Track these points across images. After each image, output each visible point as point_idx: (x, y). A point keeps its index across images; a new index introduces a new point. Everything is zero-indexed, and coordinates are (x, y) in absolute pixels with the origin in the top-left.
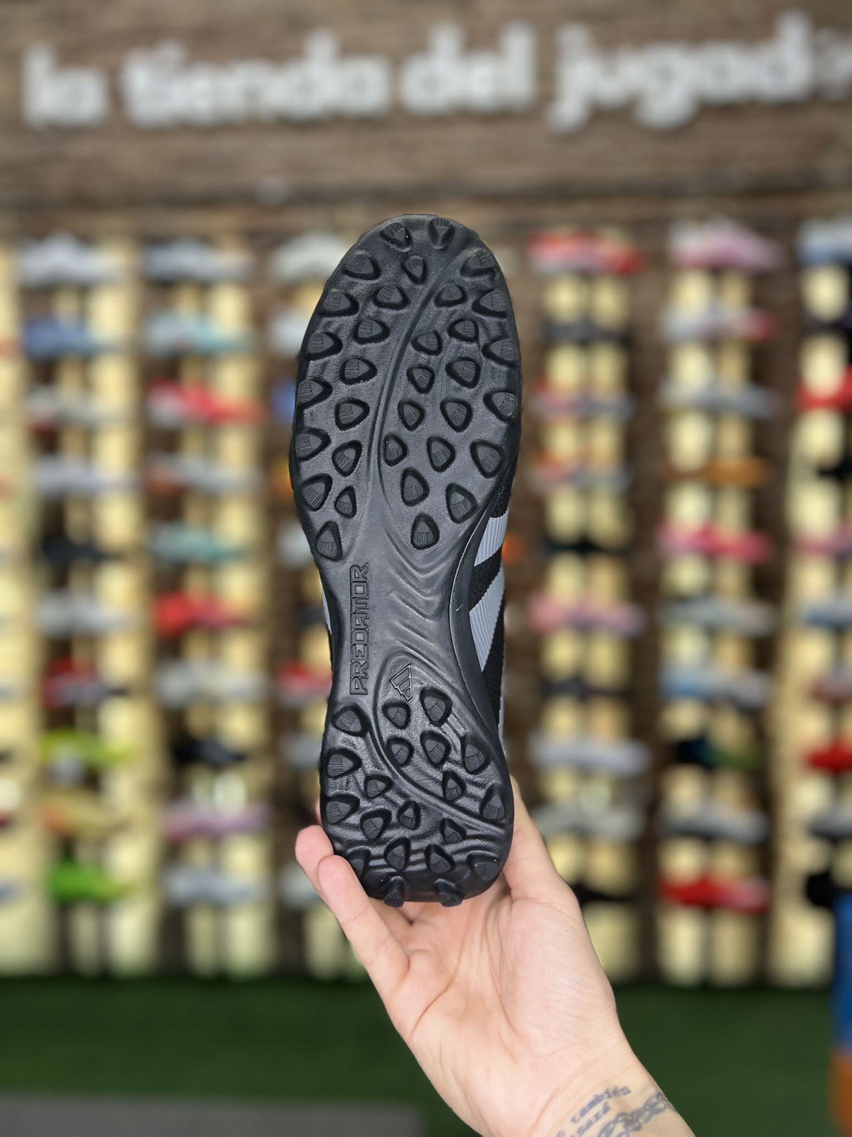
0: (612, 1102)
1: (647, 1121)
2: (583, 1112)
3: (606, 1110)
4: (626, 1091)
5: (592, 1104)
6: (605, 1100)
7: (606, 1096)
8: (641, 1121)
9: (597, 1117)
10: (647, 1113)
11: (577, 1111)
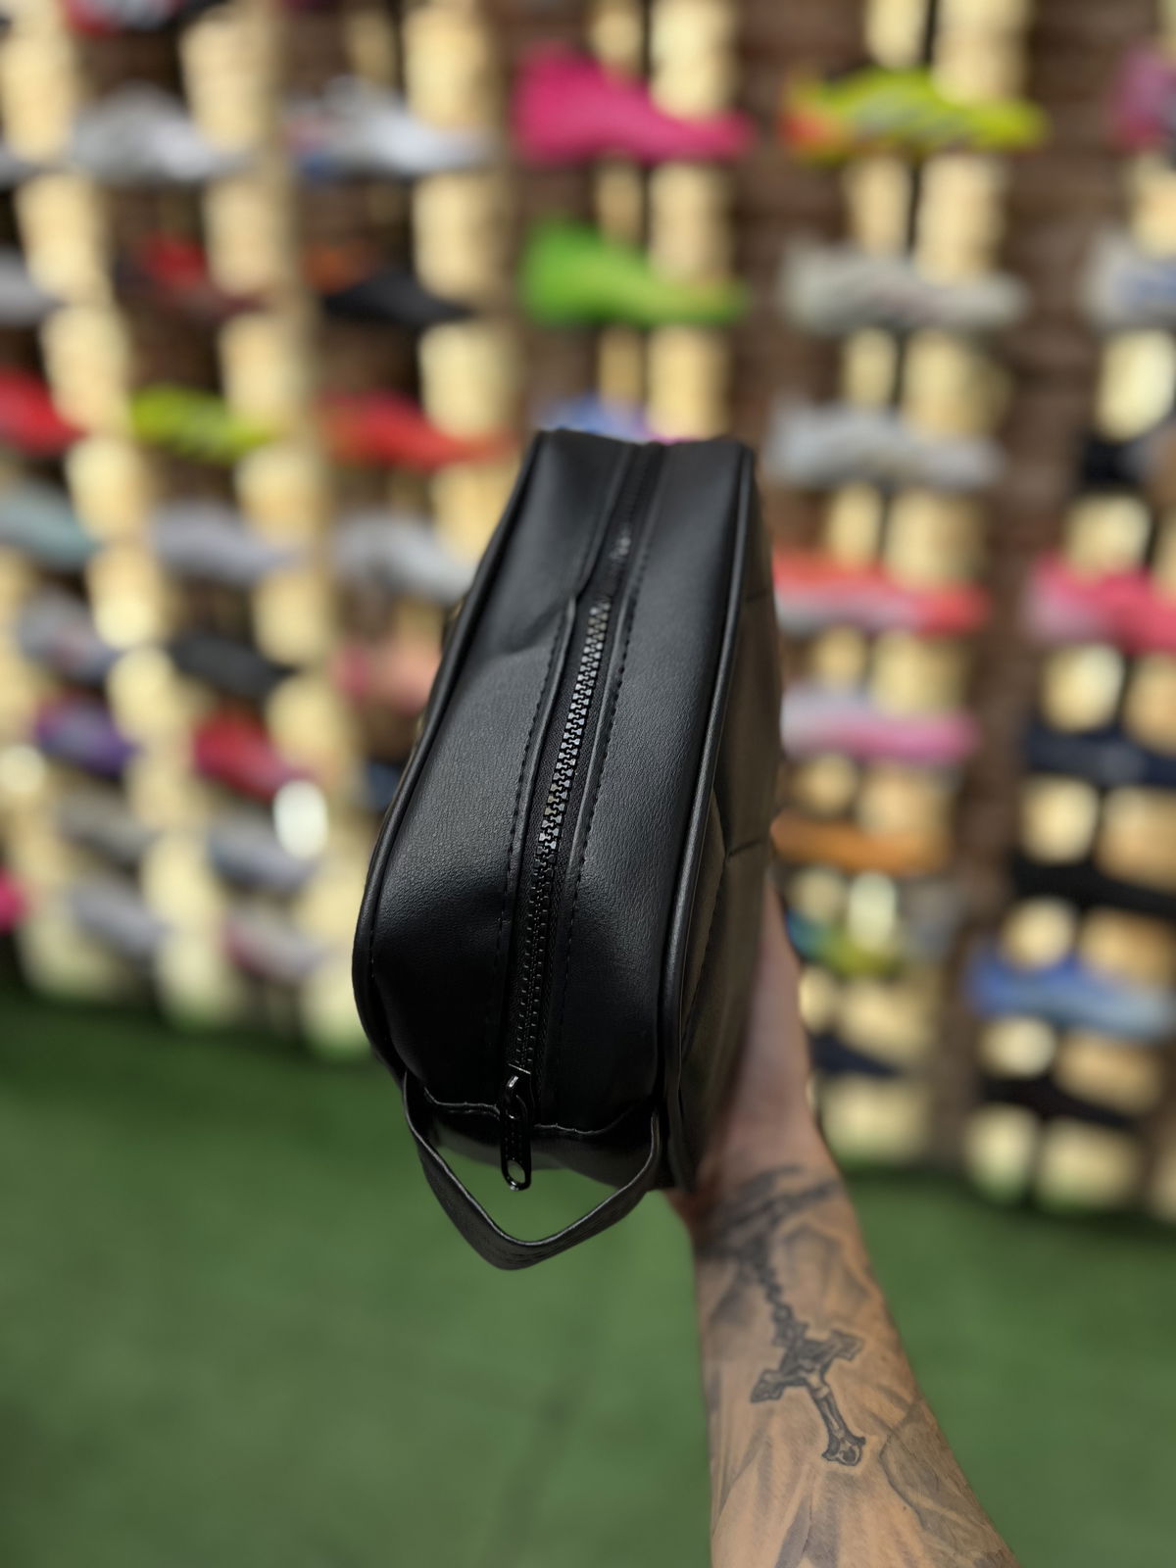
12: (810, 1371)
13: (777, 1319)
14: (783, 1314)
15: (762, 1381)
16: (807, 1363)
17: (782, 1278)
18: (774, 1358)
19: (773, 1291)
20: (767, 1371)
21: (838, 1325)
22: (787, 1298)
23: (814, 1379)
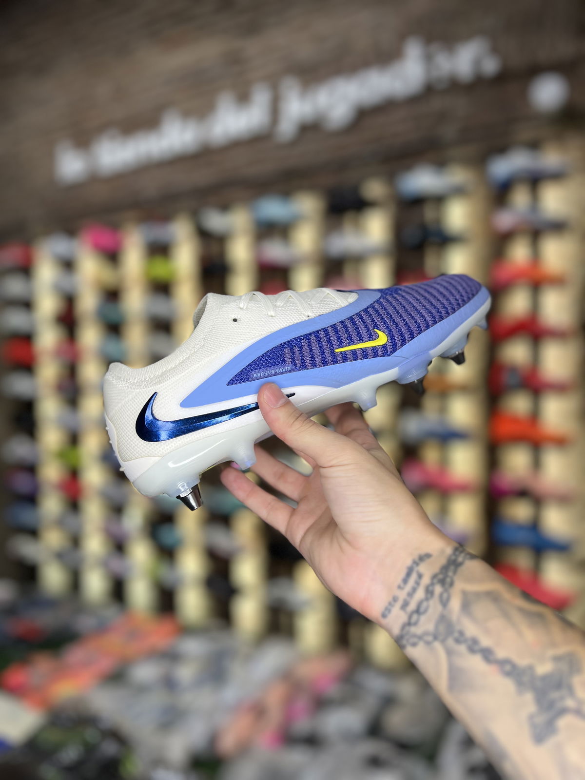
0: (422, 568)
1: (455, 572)
2: (405, 581)
3: (420, 576)
4: (428, 556)
5: (409, 574)
6: (416, 569)
7: (415, 565)
8: (450, 574)
9: (418, 583)
10: (452, 568)
11: (399, 580)
12: (562, 698)
13: (508, 674)
14: (508, 668)
15: (533, 726)
16: (554, 695)
17: (485, 642)
18: (528, 703)
19: (487, 654)
20: (531, 717)
21: (551, 652)
22: (501, 653)
23: (570, 703)
